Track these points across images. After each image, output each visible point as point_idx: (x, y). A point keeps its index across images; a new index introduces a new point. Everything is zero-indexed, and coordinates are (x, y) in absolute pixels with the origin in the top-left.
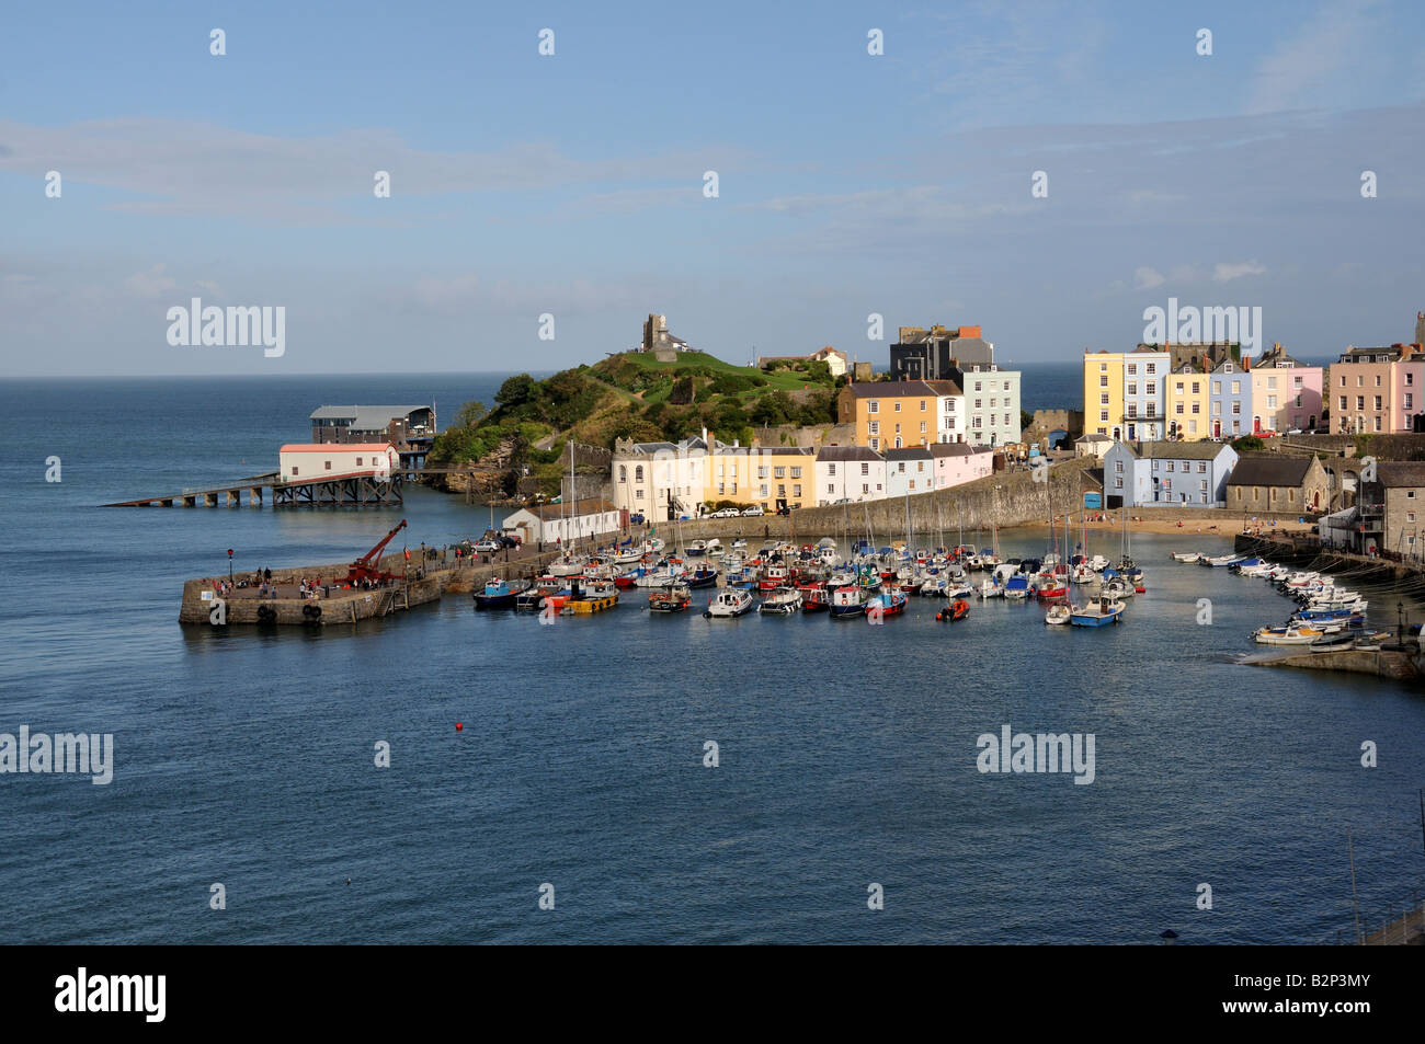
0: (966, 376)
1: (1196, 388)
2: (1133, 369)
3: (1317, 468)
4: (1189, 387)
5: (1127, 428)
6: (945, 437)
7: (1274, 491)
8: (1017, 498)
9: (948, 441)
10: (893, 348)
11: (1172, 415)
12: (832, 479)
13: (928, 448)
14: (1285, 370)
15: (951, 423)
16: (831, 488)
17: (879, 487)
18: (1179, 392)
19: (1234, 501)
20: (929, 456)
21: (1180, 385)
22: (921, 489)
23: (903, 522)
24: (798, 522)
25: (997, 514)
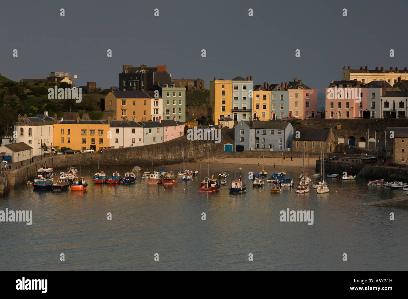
0: (163, 89)
1: (265, 97)
2: (236, 88)
3: (331, 133)
4: (262, 97)
5: (233, 115)
6: (154, 118)
7: (314, 143)
8: (199, 146)
9: (156, 121)
11: (254, 109)
12: (117, 136)
13: (160, 122)
14: (302, 90)
15: (157, 111)
16: (117, 140)
17: (140, 140)
18: (257, 99)
19: (295, 147)
20: (161, 126)
21: (258, 96)
22: (159, 141)
23: (155, 156)
24: (106, 156)
25: (192, 153)
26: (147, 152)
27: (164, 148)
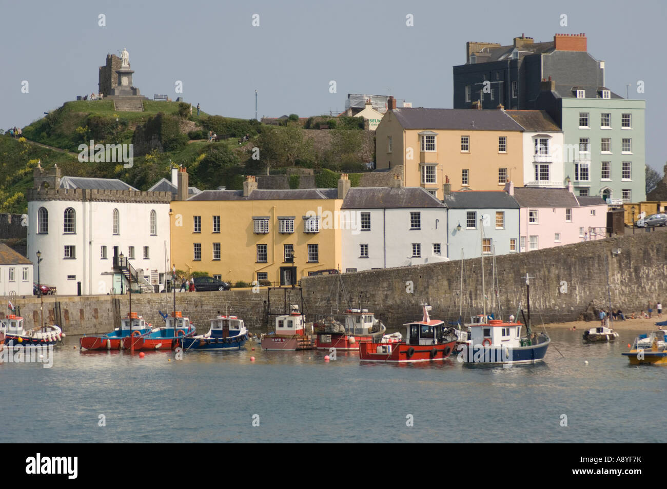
0: (566, 102)
9: (539, 189)
10: (457, 70)
12: (366, 238)
13: (512, 193)
15: (543, 172)
16: (364, 250)
17: (437, 248)
20: (515, 205)
22: (502, 249)
23: (473, 298)
24: (312, 295)
25: (613, 294)
26: (446, 283)
27: (509, 273)
